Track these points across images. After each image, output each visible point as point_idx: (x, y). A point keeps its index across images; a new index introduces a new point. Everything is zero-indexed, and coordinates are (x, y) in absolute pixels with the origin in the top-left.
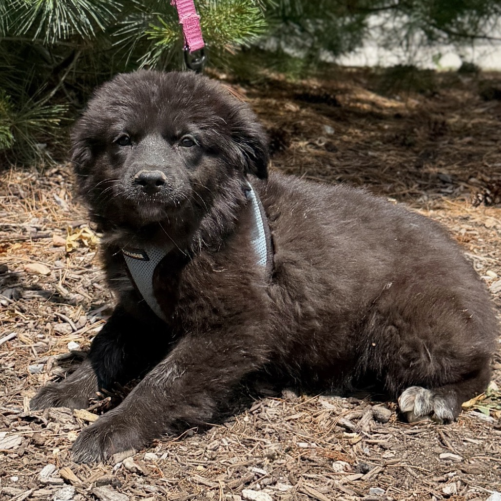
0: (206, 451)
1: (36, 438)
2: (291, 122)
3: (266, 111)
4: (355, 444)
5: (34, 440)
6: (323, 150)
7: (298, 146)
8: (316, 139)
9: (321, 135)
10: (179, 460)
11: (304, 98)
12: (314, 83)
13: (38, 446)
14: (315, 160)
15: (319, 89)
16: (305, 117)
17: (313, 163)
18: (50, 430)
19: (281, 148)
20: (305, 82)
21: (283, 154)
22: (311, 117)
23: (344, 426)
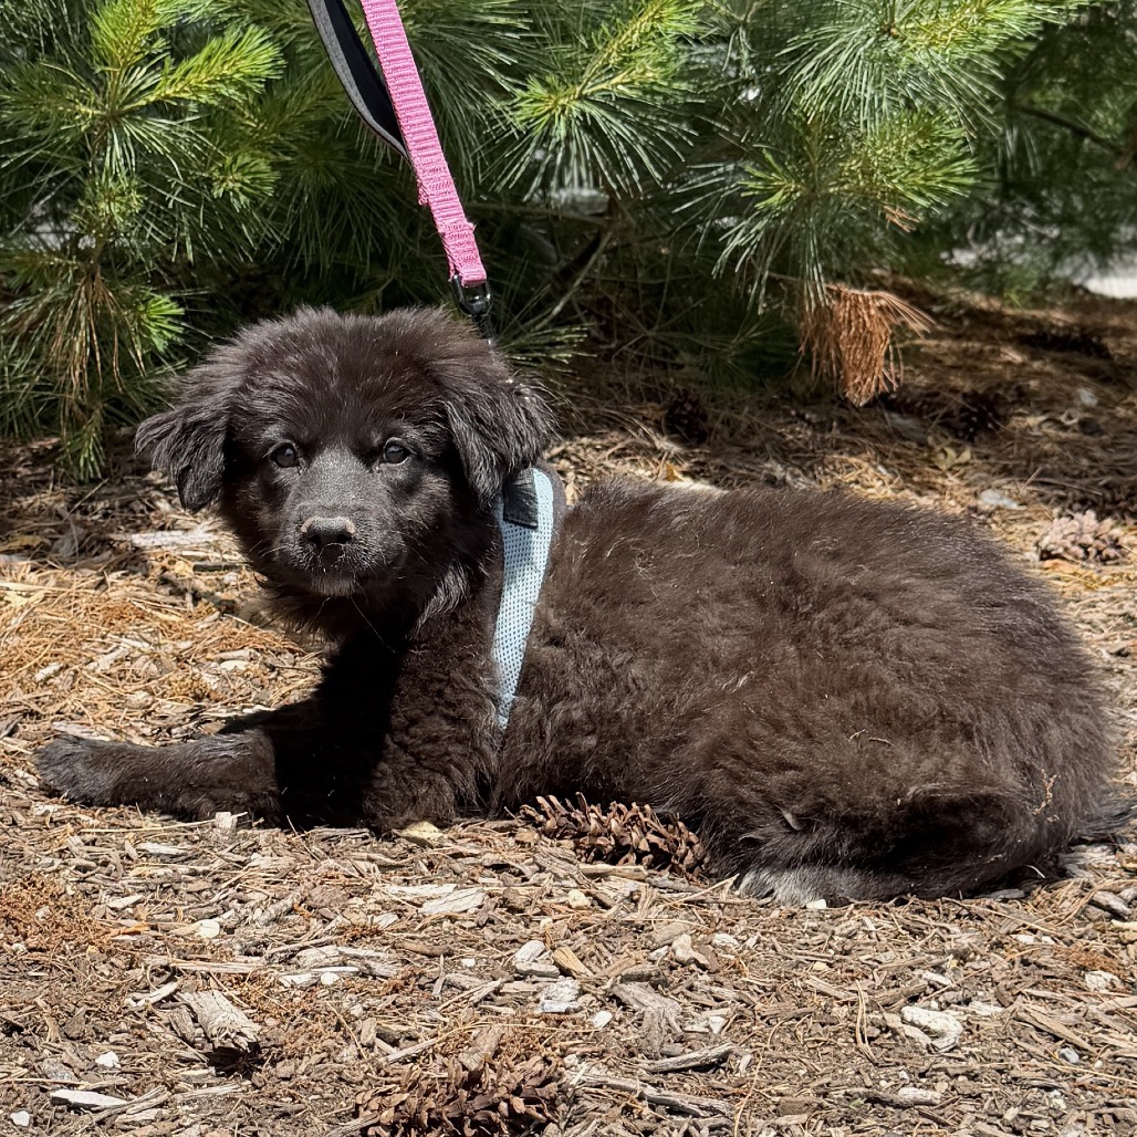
0: (831, 938)
1: (510, 897)
2: (1011, 383)
3: (960, 363)
4: (1132, 942)
5: (505, 900)
6: (1075, 431)
7: (1023, 425)
8: (1062, 413)
9: (1071, 405)
10: (780, 949)
11: (1038, 340)
12: (1059, 317)
13: (512, 910)
14: (1058, 449)
15: (1068, 327)
16: (1037, 374)
17: (1053, 455)
18: (535, 885)
19: (990, 426)
20: (1040, 314)
21: (994, 438)
22: (1049, 374)
23: (1108, 908)
